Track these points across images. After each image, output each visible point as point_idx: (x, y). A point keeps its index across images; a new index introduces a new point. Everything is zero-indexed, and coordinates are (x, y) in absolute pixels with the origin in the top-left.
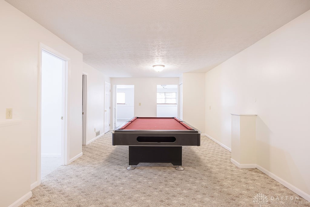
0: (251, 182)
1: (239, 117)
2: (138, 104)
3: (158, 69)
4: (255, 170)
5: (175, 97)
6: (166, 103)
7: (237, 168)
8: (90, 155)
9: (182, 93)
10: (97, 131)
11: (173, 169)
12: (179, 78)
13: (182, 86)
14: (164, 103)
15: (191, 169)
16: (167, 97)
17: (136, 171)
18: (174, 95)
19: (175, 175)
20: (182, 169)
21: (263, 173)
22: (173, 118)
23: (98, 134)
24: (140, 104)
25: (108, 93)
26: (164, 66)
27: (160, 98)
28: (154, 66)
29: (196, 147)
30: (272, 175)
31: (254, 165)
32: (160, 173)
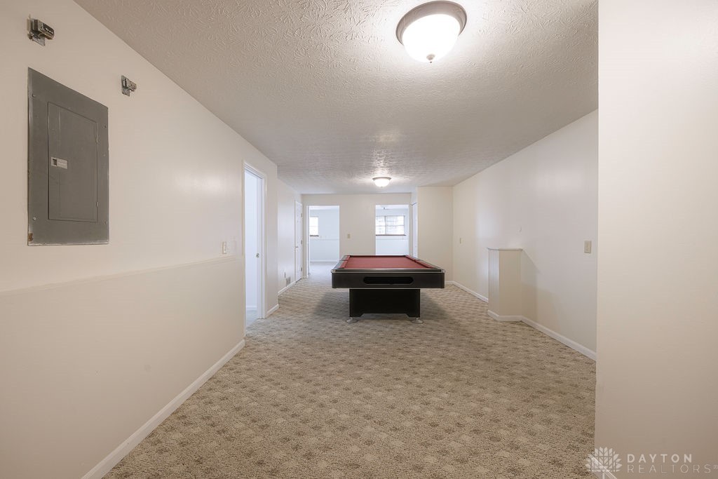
0: (510, 334)
1: (498, 252)
2: (346, 236)
3: (381, 183)
4: (521, 323)
5: (403, 224)
6: (388, 233)
7: (495, 320)
8: (290, 308)
9: (416, 218)
10: (287, 277)
11: (409, 322)
12: (410, 193)
13: (415, 207)
14: (384, 234)
15: (432, 322)
16: (389, 224)
17: (360, 324)
18: (400, 220)
19: (411, 327)
20: (420, 321)
21: (529, 326)
22: (404, 256)
23: (288, 281)
24: (349, 236)
25: (299, 219)
26: (390, 179)
27: (380, 227)
28: (374, 179)
29: (440, 289)
30: (540, 327)
31: (519, 317)
32: (392, 326)
